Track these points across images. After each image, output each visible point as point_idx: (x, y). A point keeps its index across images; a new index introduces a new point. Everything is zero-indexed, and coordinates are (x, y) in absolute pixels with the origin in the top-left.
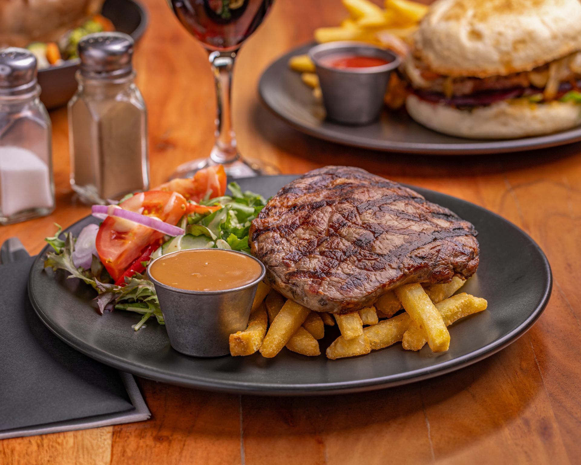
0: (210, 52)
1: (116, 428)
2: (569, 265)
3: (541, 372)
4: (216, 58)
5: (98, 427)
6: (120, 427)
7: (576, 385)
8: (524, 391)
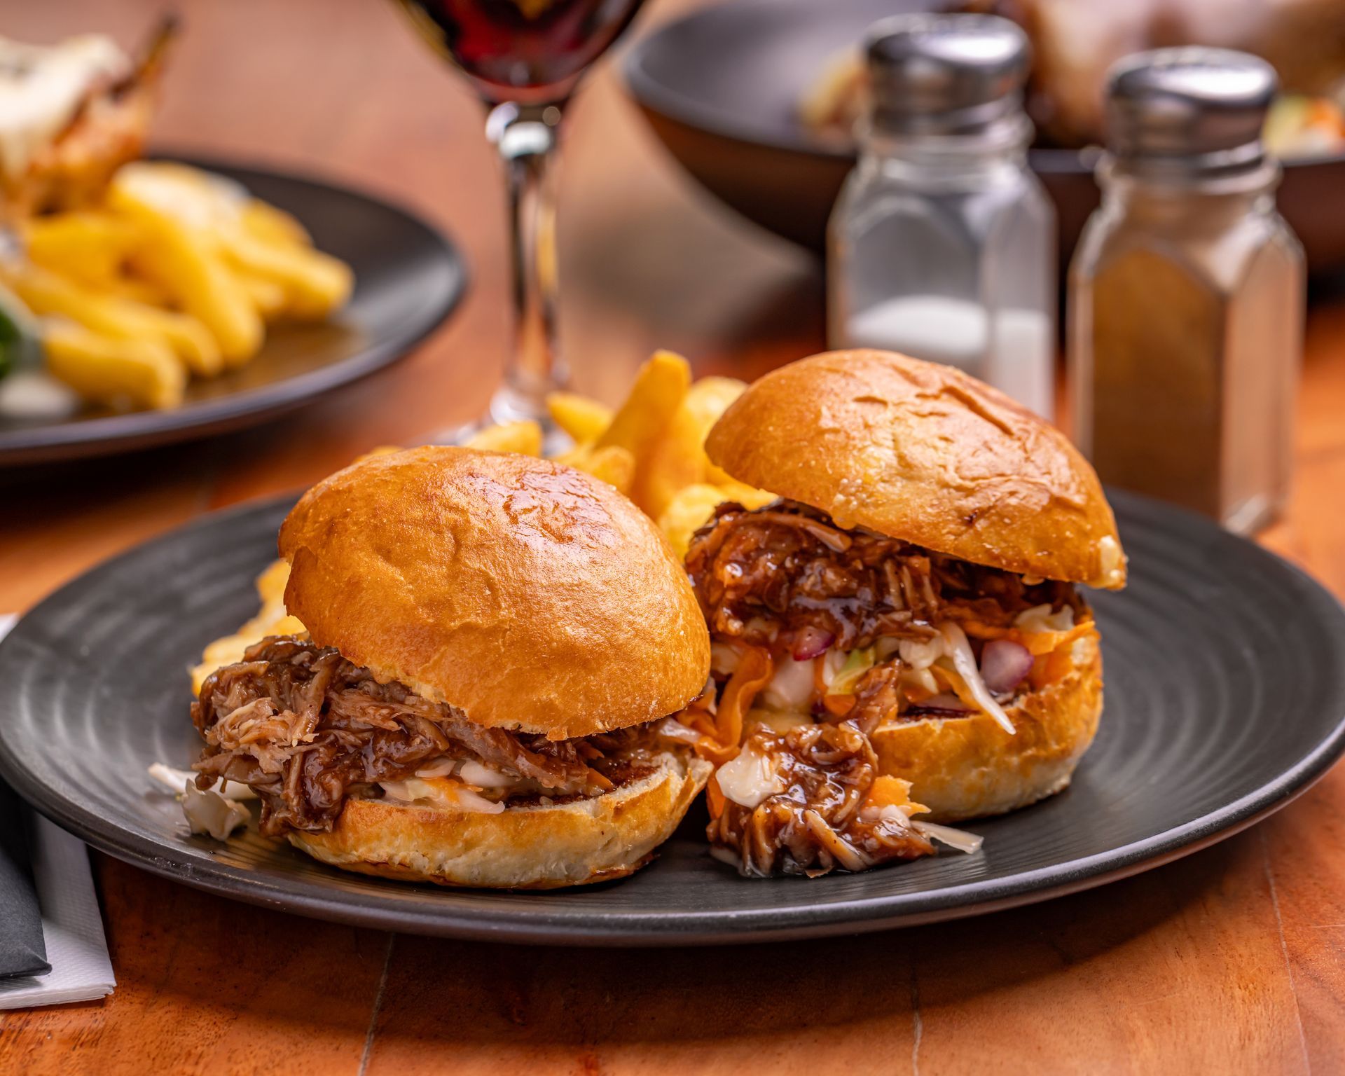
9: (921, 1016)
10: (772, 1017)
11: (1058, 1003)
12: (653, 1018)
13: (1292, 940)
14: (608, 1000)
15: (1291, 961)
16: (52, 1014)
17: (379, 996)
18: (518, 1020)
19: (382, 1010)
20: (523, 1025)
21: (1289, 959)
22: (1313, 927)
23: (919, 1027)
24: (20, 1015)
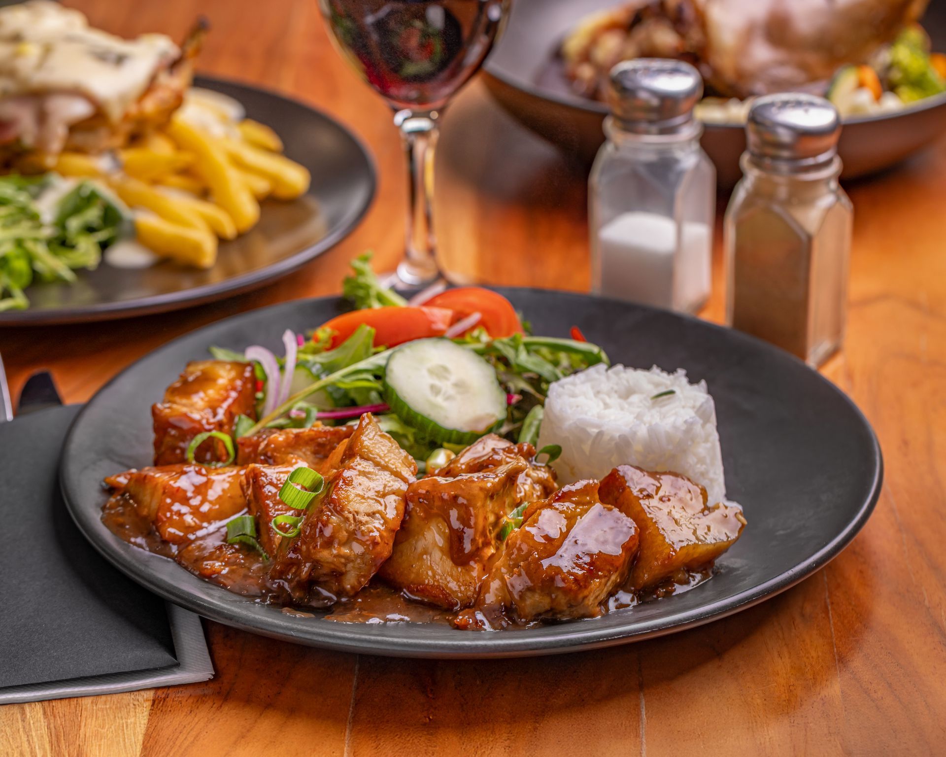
0: (396, 111)
1: (160, 692)
2: (906, 443)
3: (832, 622)
4: (405, 119)
5: (131, 691)
6: (165, 691)
7: (882, 645)
8: (801, 652)
9: (644, 695)
10: (566, 695)
11: (716, 687)
12: (502, 695)
13: (840, 647)
14: (478, 682)
15: (839, 661)
16: (181, 689)
17: (355, 679)
18: (431, 696)
19: (357, 688)
20: (433, 699)
21: (838, 660)
22: (851, 638)
23: (643, 702)
24: (163, 690)
